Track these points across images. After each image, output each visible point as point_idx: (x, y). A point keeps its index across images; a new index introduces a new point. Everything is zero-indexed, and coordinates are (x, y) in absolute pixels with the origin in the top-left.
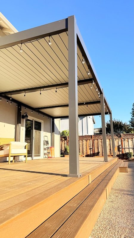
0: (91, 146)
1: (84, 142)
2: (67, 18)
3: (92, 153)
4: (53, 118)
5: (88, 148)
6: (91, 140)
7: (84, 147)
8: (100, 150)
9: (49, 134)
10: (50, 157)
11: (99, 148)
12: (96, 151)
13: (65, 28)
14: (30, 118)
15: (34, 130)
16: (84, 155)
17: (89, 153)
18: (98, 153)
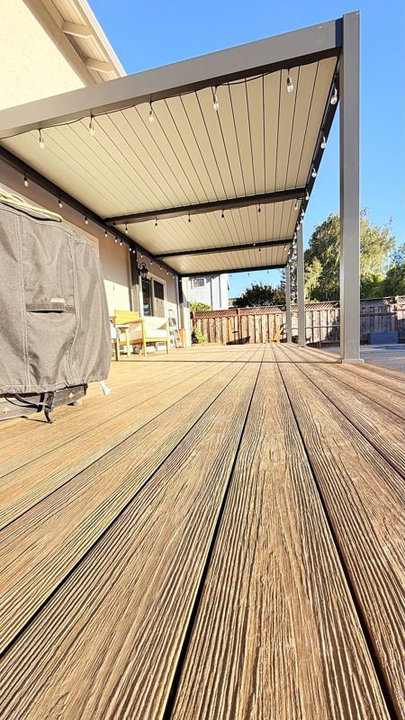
0: (236, 327)
1: (225, 320)
2: (342, 19)
3: (237, 338)
4: (181, 276)
5: (231, 331)
6: (236, 318)
7: (225, 330)
8: (251, 334)
9: (174, 306)
10: (180, 347)
11: (250, 329)
12: (245, 336)
13: (334, 46)
14: (149, 275)
15: (155, 299)
16: (225, 343)
17: (232, 339)
18: (248, 338)
